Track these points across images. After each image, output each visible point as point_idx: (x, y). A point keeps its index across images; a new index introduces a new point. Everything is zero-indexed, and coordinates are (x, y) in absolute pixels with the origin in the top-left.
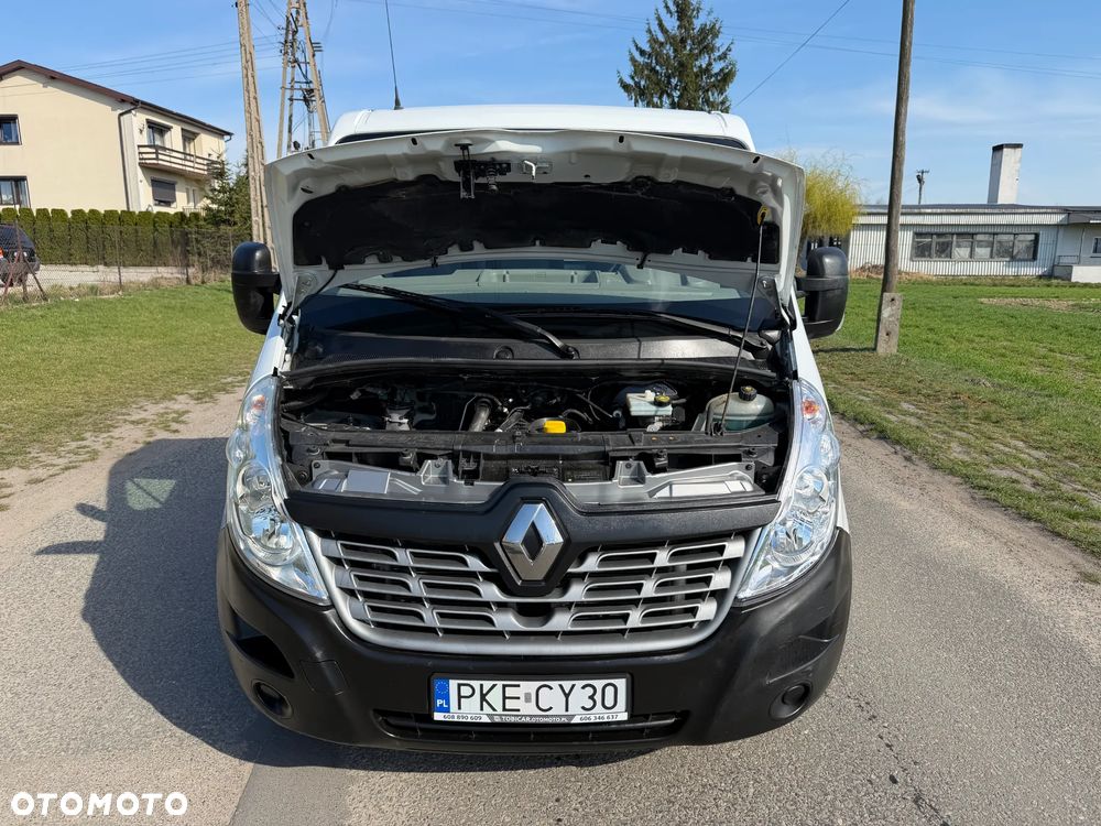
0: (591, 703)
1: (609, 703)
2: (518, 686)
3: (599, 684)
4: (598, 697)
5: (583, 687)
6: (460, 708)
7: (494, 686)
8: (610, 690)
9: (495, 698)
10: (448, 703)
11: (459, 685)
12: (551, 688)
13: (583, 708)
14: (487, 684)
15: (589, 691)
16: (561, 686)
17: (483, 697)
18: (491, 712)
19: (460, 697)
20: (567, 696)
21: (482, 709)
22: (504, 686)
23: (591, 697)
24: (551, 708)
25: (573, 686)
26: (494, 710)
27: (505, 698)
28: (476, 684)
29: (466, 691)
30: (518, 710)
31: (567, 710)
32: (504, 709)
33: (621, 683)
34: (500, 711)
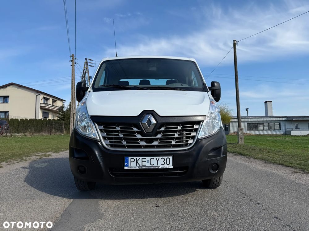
0: (163, 163)
1: (168, 163)
2: (146, 158)
3: (165, 158)
4: (165, 161)
5: (162, 159)
6: (131, 165)
7: (140, 158)
8: (168, 159)
9: (140, 162)
10: (128, 164)
11: (131, 159)
12: (154, 159)
13: (162, 164)
14: (138, 158)
15: (163, 160)
16: (156, 158)
17: (137, 162)
18: (139, 166)
19: (131, 162)
20: (158, 161)
21: (136, 165)
22: (142, 158)
23: (164, 161)
24: (154, 164)
25: (159, 158)
26: (140, 165)
27: (142, 162)
28: (135, 158)
29: (133, 160)
30: (146, 165)
31: (158, 165)
32: (142, 165)
33: (171, 158)
34: (141, 166)
